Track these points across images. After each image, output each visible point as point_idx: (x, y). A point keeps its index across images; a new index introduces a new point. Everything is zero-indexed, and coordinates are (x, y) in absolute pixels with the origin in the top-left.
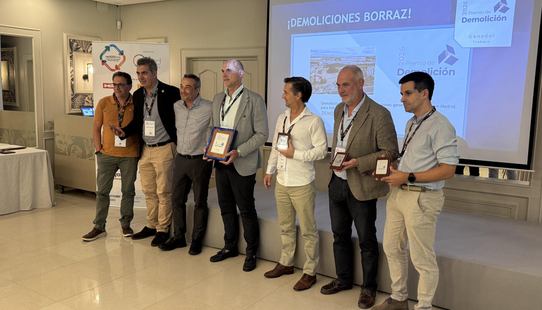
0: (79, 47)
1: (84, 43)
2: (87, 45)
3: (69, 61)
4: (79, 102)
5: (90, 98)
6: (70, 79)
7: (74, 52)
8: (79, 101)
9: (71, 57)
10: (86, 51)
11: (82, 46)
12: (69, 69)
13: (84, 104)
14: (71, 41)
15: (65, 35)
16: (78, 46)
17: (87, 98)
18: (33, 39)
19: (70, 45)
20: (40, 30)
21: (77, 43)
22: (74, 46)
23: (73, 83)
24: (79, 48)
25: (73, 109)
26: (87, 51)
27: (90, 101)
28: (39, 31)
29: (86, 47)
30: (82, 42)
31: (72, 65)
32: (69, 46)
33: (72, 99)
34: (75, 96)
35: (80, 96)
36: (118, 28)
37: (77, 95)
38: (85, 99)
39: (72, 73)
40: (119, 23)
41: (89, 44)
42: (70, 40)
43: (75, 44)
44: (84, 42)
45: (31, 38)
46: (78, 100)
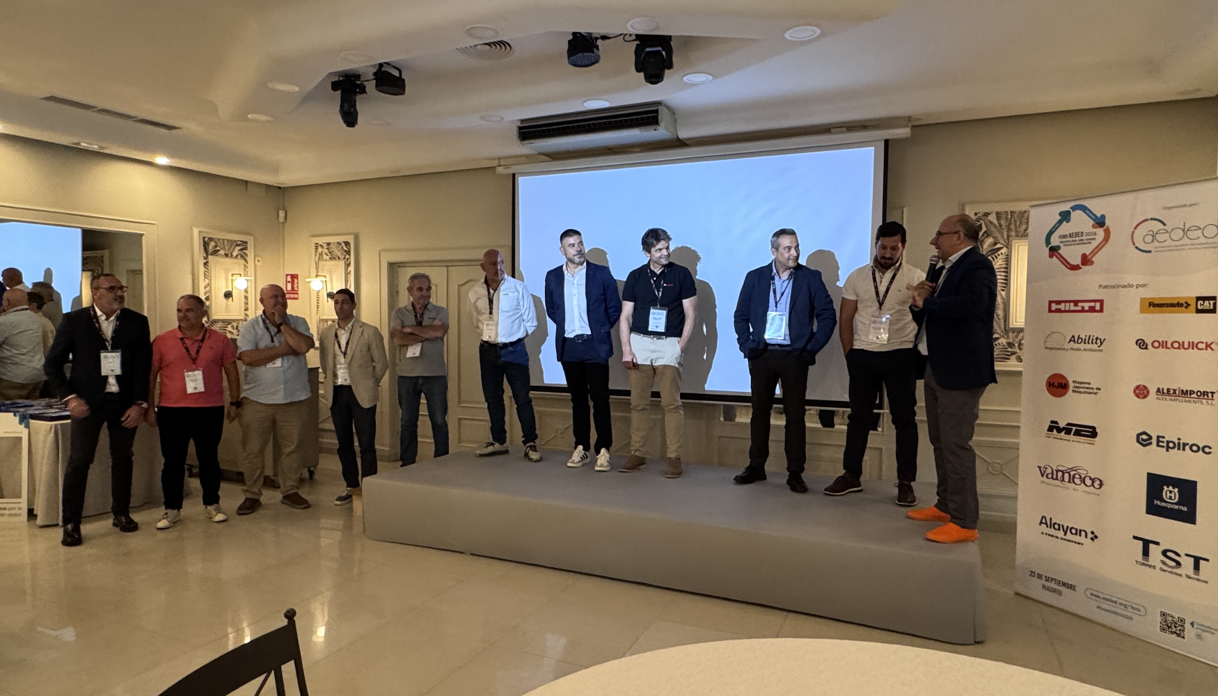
0: (218, 248)
1: (226, 244)
3: (202, 269)
9: (206, 264)
10: (229, 255)
11: (224, 248)
12: (203, 283)
14: (206, 240)
15: (196, 231)
16: (216, 247)
17: (229, 326)
18: (143, 238)
19: (204, 246)
20: (155, 222)
21: (215, 242)
22: (211, 247)
24: (219, 251)
26: (232, 255)
28: (153, 224)
29: (229, 249)
30: (223, 242)
31: (206, 276)
32: (202, 247)
35: (220, 323)
36: (280, 221)
37: (215, 322)
38: (227, 327)
39: (208, 289)
40: (282, 214)
41: (235, 244)
42: (204, 238)
43: (212, 244)
44: (226, 241)
45: (141, 235)
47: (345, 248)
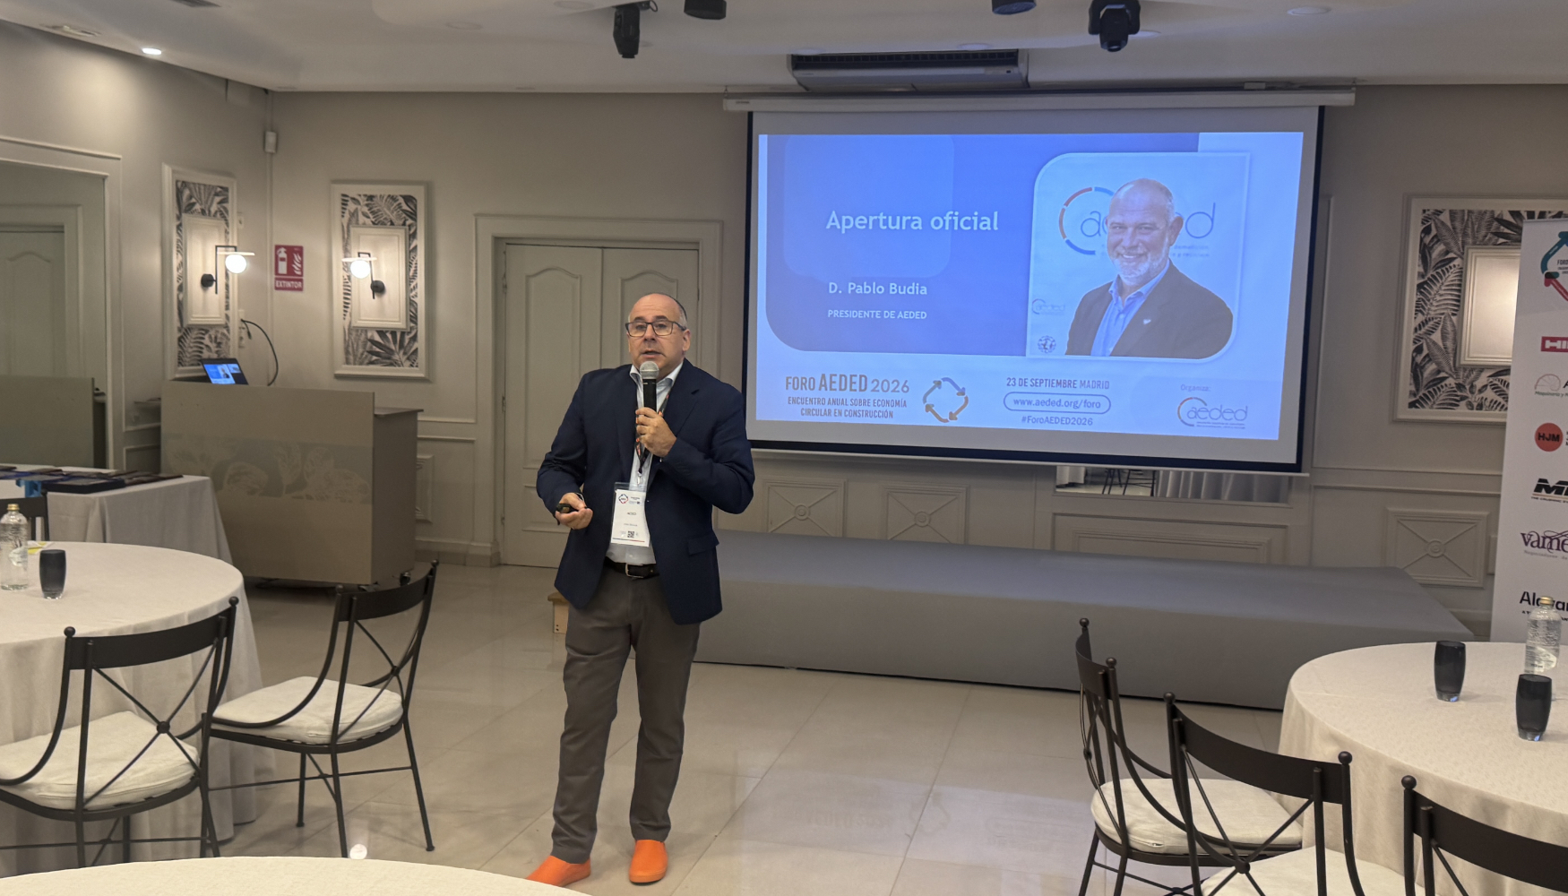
0: (193, 200)
1: (202, 191)
2: (209, 194)
3: (175, 237)
4: (191, 347)
5: (213, 336)
6: (176, 285)
7: (184, 216)
8: (192, 345)
9: (179, 227)
10: (207, 212)
11: (201, 199)
12: (176, 262)
13: (201, 352)
15: (167, 171)
16: (193, 197)
17: (206, 337)
18: (107, 183)
19: (177, 196)
20: (120, 156)
21: (190, 190)
22: (185, 198)
23: (181, 296)
24: (194, 204)
25: (181, 368)
26: (210, 211)
27: (213, 346)
28: (119, 159)
29: (206, 202)
30: (199, 189)
31: (182, 249)
32: (175, 198)
33: (180, 340)
34: (185, 330)
35: (196, 332)
36: (270, 150)
37: (190, 328)
38: (203, 338)
39: (180, 271)
41: (213, 193)
42: (177, 182)
43: (187, 192)
44: (202, 187)
45: (104, 178)
46: (189, 341)
47: (405, 207)
